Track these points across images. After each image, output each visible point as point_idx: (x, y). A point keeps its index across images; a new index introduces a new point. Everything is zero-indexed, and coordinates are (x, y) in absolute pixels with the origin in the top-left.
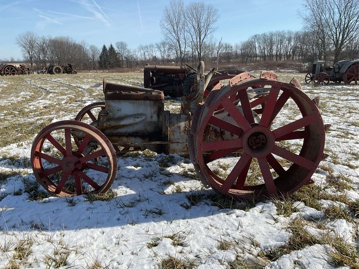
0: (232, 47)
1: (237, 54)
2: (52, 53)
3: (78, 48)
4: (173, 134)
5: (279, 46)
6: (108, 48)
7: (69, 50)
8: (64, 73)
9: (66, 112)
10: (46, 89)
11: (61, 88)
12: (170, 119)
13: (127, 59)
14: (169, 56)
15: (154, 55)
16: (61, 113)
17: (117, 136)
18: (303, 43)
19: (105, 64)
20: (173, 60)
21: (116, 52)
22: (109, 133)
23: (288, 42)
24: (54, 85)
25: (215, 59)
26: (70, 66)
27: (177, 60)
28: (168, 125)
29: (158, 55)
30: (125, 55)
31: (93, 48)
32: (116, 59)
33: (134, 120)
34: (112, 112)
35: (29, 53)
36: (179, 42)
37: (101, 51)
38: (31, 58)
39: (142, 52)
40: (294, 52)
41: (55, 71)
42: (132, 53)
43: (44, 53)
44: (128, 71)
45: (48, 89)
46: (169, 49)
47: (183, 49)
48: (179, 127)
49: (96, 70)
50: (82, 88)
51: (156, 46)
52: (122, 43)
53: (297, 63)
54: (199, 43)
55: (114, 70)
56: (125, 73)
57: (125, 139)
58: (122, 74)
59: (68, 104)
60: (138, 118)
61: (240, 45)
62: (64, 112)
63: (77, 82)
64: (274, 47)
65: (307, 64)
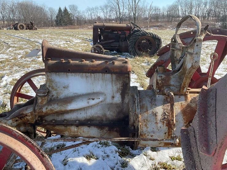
0: (160, 10)
1: (164, 15)
2: (20, 13)
3: (40, 10)
4: (146, 125)
5: (197, 9)
6: (63, 9)
7: (33, 11)
8: (26, 29)
9: (19, 67)
10: (8, 44)
11: (21, 43)
12: (140, 102)
13: (77, 19)
14: (110, 16)
15: (99, 15)
16: (15, 68)
17: (63, 125)
18: (217, 6)
19: (60, 22)
20: (113, 20)
21: (69, 13)
22: (51, 121)
23: (204, 6)
24: (16, 40)
25: (146, 19)
26: (32, 24)
27: (116, 20)
28: (138, 111)
29: (102, 15)
30: (76, 15)
31: (51, 10)
32: (69, 18)
33: (88, 103)
34: (56, 90)
35: (2, 13)
36: (118, 5)
37: (57, 12)
38: (3, 17)
39: (90, 13)
40: (208, 14)
41: (19, 28)
42: (81, 14)
43: (13, 13)
44: (78, 28)
45: (9, 43)
46: (110, 11)
47: (121, 11)
48: (155, 115)
49: (53, 27)
50: (39, 43)
51: (100, 8)
52: (73, 6)
53: (212, 23)
54: (134, 6)
55: (67, 27)
56: (76, 30)
57: (74, 129)
58: (73, 30)
59: (23, 59)
60: (93, 99)
61: (167, 8)
62: (17, 68)
63: (35, 37)
64: (194, 10)
65: (219, 23)
